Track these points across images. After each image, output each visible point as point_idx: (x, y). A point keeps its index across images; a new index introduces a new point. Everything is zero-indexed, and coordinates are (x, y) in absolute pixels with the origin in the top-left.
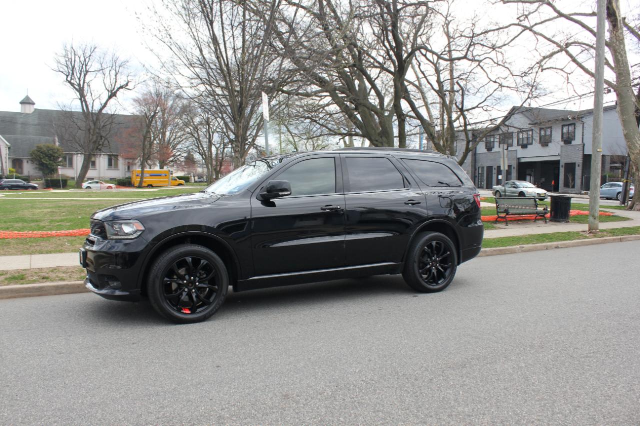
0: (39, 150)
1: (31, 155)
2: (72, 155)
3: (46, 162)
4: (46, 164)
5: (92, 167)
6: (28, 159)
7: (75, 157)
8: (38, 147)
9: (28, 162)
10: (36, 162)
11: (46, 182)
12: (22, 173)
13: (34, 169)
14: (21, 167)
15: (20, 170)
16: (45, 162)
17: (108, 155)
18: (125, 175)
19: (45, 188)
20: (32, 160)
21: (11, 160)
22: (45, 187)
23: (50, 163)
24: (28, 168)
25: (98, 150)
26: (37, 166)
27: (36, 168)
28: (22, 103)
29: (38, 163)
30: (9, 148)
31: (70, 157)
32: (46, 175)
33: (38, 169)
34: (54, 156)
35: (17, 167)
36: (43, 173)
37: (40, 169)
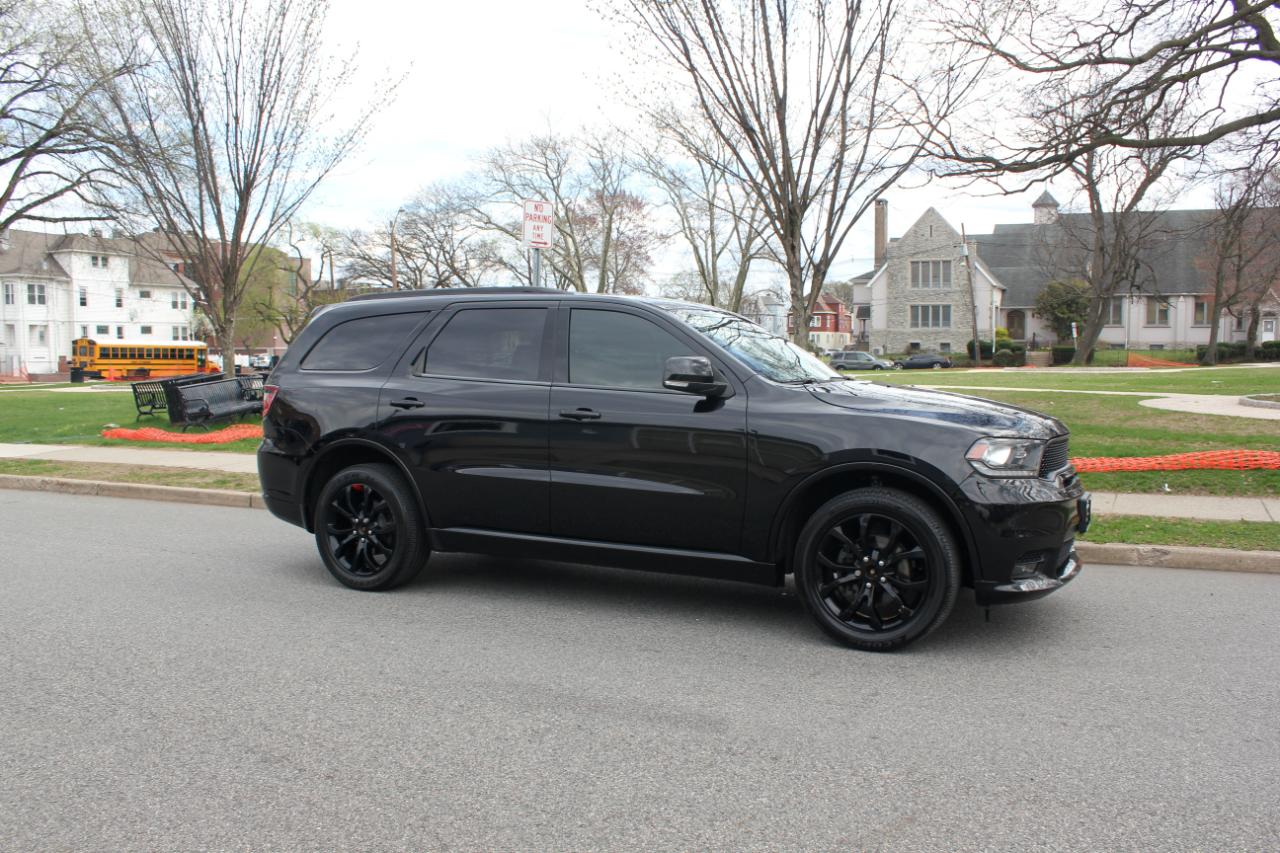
0: (1052, 290)
1: (1038, 302)
2: (1121, 298)
3: (1062, 316)
4: (1063, 319)
5: (1160, 323)
6: (1034, 309)
7: (1126, 304)
8: (1050, 287)
9: (1033, 316)
10: (1045, 316)
11: (1054, 354)
12: (1023, 336)
13: (1042, 328)
14: (1022, 326)
15: (1020, 331)
16: (1059, 314)
17: (1195, 296)
18: (1231, 337)
19: (1051, 366)
20: (1039, 312)
21: (1005, 314)
22: (1051, 362)
23: (1069, 318)
24: (1033, 327)
25: (1134, 288)
26: (1046, 323)
27: (1047, 326)
28: (1036, 206)
29: (1051, 318)
30: (1003, 291)
31: (1117, 303)
32: (1063, 339)
33: (1050, 330)
34: (1077, 303)
35: (1016, 324)
36: (1058, 336)
37: (1055, 329)
